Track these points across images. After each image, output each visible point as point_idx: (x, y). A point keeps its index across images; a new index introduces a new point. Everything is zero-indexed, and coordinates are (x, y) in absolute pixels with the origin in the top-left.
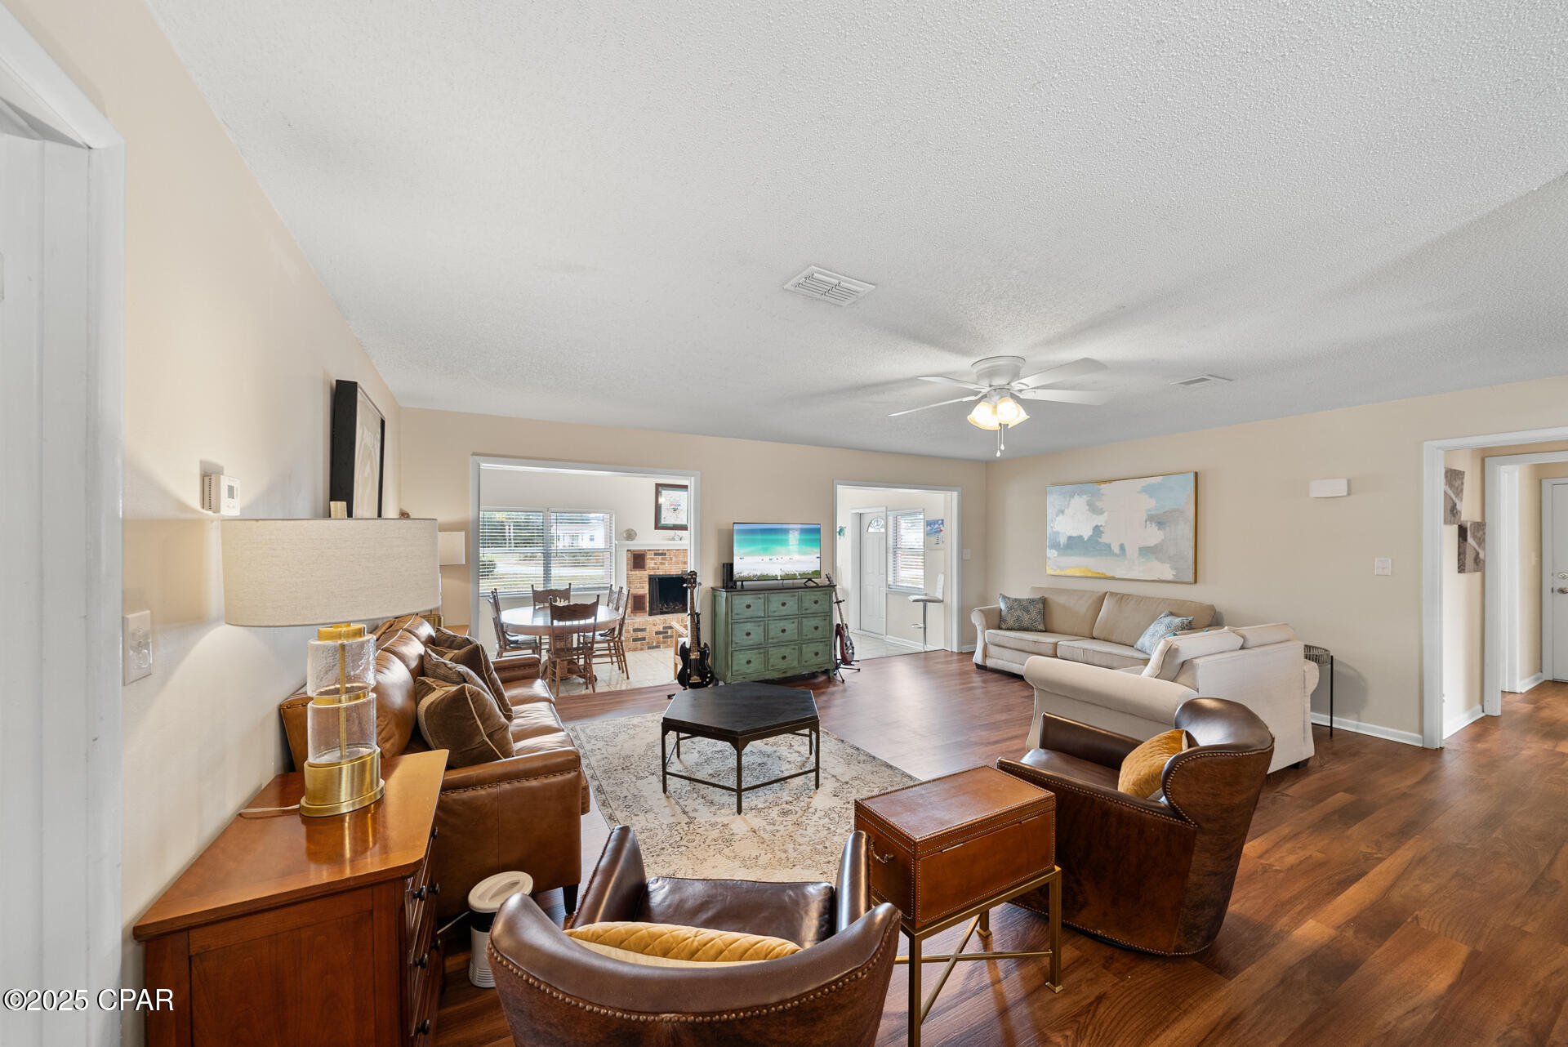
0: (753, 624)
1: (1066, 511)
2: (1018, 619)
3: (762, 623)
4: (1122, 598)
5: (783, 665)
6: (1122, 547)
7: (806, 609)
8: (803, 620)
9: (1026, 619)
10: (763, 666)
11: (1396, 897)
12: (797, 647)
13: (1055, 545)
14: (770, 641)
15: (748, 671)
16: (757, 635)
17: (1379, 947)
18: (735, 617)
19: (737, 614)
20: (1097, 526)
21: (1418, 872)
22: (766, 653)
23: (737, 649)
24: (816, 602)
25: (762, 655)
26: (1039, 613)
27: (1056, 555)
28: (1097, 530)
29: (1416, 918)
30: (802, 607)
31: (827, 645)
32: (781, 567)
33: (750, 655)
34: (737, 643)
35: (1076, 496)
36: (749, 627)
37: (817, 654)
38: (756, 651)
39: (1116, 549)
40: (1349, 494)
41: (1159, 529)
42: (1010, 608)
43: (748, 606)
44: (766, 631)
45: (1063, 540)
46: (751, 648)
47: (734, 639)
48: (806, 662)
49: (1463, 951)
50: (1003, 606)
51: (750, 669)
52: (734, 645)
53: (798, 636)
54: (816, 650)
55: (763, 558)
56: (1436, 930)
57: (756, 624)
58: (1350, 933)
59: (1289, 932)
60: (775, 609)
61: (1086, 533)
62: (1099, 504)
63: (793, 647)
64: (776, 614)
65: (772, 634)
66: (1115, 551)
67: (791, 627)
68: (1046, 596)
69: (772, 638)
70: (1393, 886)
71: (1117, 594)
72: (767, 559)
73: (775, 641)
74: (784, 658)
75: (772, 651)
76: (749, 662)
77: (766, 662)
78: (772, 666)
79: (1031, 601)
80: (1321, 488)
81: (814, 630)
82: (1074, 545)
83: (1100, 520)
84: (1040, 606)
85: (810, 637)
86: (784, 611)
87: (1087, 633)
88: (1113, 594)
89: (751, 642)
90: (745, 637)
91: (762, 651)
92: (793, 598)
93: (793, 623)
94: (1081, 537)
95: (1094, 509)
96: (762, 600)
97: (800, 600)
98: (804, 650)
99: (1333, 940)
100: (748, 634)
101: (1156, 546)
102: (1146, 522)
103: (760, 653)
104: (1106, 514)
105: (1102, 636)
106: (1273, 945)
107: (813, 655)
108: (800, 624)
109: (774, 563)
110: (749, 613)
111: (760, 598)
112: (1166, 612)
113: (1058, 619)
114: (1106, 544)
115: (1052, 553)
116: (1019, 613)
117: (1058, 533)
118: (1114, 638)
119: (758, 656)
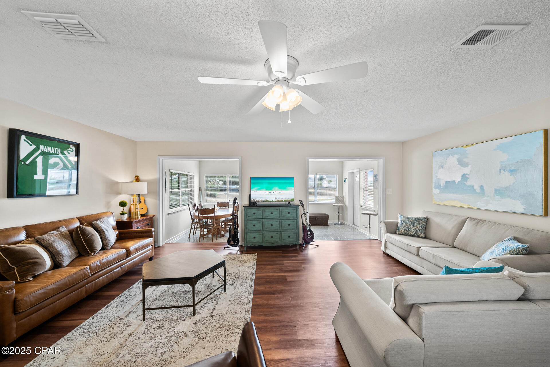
0: (256, 221)
1: (444, 166)
2: (407, 229)
3: (261, 221)
4: (478, 222)
5: (272, 240)
6: (482, 188)
7: (284, 216)
8: (282, 221)
9: (412, 229)
10: (262, 240)
12: (279, 233)
13: (438, 187)
14: (265, 229)
15: (255, 242)
16: (258, 226)
18: (248, 218)
19: (249, 217)
20: (464, 175)
22: (263, 234)
23: (249, 231)
24: (289, 213)
25: (261, 235)
26: (422, 226)
27: (438, 193)
28: (464, 177)
30: (281, 215)
31: (295, 233)
32: (275, 196)
33: (256, 235)
34: (249, 229)
35: (450, 156)
36: (255, 222)
37: (289, 237)
38: (258, 233)
39: (477, 189)
41: (511, 175)
42: (403, 222)
43: (254, 213)
44: (263, 224)
45: (443, 184)
46: (256, 231)
47: (247, 227)
48: (284, 240)
50: (399, 221)
51: (256, 240)
52: (248, 230)
53: (280, 228)
54: (289, 235)
55: (266, 192)
57: (258, 221)
60: (267, 215)
61: (457, 179)
62: (465, 160)
63: (277, 233)
64: (268, 217)
65: (266, 226)
66: (477, 191)
67: (276, 224)
68: (429, 217)
69: (266, 228)
71: (475, 219)
72: (268, 192)
73: (267, 229)
74: (272, 237)
75: (266, 233)
76: (254, 238)
77: (263, 238)
78: (266, 240)
79: (417, 219)
81: (288, 226)
82: (449, 186)
83: (466, 170)
84: (424, 222)
85: (286, 229)
86: (272, 216)
87: (450, 243)
88: (472, 219)
89: (256, 229)
90: (253, 227)
91: (261, 233)
92: (277, 211)
93: (277, 222)
94: (453, 182)
95: (462, 163)
96: (261, 211)
97: (281, 212)
98: (283, 234)
100: (254, 225)
101: (508, 187)
102: (500, 170)
103: (260, 234)
104: (470, 166)
105: (460, 247)
107: (288, 237)
108: (281, 223)
109: (272, 194)
110: (254, 216)
111: (260, 210)
112: (511, 237)
113: (434, 232)
114: (471, 186)
115: (436, 191)
116: (408, 225)
117: (440, 179)
118: (468, 249)
119: (259, 235)
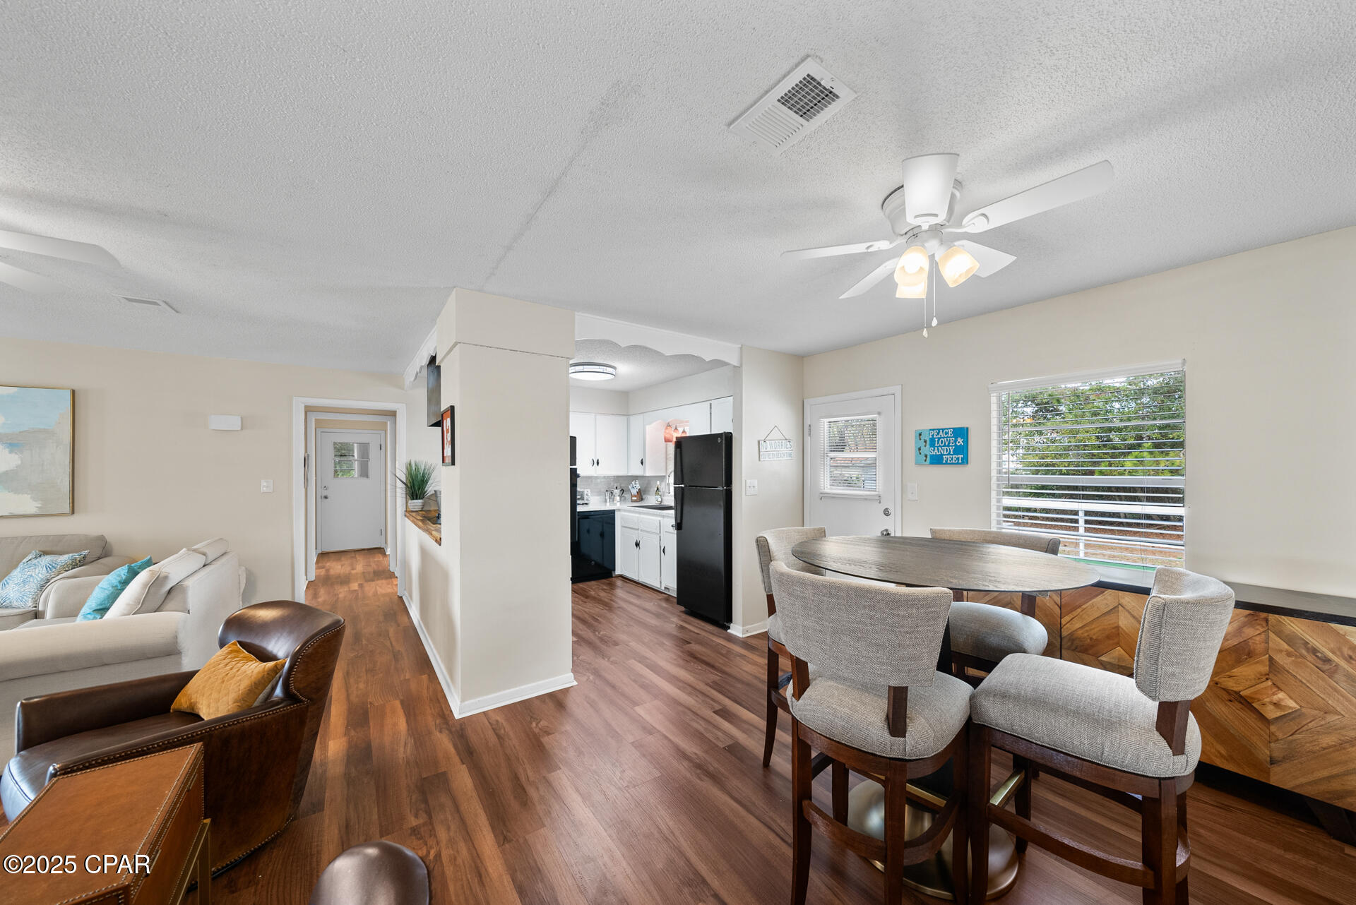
11: (354, 698)
17: (370, 728)
21: (352, 681)
29: (371, 703)
40: (242, 429)
49: (397, 704)
56: (382, 703)
58: (353, 733)
59: (326, 757)
70: (348, 696)
80: (219, 422)
99: (349, 742)
106: (325, 771)
112: (35, 552)
